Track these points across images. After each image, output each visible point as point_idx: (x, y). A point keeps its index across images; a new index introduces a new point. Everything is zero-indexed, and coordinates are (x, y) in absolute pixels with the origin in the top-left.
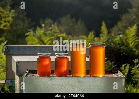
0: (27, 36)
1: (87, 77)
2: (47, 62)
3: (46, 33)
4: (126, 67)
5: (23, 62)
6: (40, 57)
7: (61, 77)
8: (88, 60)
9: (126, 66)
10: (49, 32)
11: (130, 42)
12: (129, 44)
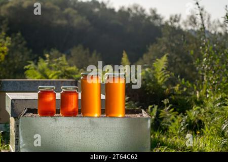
0: (26, 69)
1: (102, 117)
2: (50, 98)
3: (50, 65)
4: (153, 109)
5: (20, 100)
6: (41, 91)
7: (69, 118)
8: (103, 97)
9: (153, 107)
10: (54, 64)
11: (159, 77)
12: (157, 80)
